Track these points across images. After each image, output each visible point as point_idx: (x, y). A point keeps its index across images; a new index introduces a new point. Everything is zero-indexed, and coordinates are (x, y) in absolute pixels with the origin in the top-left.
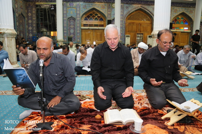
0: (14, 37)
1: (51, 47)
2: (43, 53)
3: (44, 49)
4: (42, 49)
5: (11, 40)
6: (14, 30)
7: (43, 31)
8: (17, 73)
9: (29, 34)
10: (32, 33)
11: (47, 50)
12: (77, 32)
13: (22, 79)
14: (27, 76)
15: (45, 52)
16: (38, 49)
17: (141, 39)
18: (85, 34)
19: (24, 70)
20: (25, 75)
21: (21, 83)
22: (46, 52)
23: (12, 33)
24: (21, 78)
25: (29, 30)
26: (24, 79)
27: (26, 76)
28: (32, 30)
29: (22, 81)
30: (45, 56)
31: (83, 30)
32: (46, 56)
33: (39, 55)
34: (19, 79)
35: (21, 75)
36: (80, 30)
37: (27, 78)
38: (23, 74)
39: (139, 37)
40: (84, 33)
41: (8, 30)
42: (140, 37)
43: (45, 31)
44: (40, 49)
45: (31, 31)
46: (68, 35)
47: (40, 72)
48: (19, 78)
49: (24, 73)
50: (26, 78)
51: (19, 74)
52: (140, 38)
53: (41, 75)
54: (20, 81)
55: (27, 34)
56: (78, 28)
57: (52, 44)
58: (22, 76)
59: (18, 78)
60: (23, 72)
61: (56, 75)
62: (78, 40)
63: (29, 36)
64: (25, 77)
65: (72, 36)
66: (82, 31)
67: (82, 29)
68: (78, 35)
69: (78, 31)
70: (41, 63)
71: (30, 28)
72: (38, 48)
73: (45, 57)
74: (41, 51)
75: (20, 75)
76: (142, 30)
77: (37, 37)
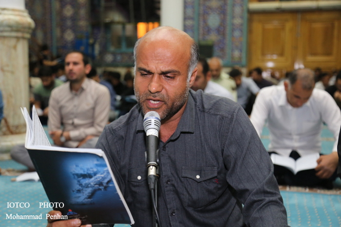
0: (23, 38)
1: (188, 67)
2: (159, 90)
3: (164, 73)
4: (156, 77)
5: (15, 47)
6: (26, 14)
7: (112, 23)
8: (76, 168)
9: (63, 31)
10: (74, 28)
11: (173, 78)
12: (233, 24)
13: (89, 190)
14: (110, 181)
15: (167, 87)
16: (142, 75)
18: (264, 30)
19: (101, 157)
20: (104, 178)
21: (83, 204)
22: (172, 88)
23: (18, 24)
24: (87, 186)
25: (63, 19)
26: (98, 193)
27: (106, 181)
28: (74, 18)
29: (90, 197)
30: (165, 103)
31: (256, 17)
32: (170, 103)
33: (144, 99)
34: (79, 191)
35: (90, 176)
36: (246, 15)
37: (109, 189)
38: (95, 174)
40: (257, 27)
41: (6, 12)
43: (118, 23)
44: (149, 73)
45: (69, 23)
46: (201, 37)
47: (148, 161)
48: (81, 185)
49: (100, 169)
50: (106, 188)
51: (82, 172)
53: (152, 171)
54: (81, 198)
55: (57, 32)
56: (238, 10)
57: (194, 58)
58: (92, 181)
59: (77, 187)
60: (97, 165)
61: (198, 177)
62: (237, 53)
63: (62, 37)
64: (100, 184)
65: (213, 38)
66: (250, 21)
67: (252, 13)
68: (237, 34)
69: (238, 21)
70: (153, 126)
71: (68, 11)
72: (140, 69)
73: (164, 107)
74: (151, 80)
75: (84, 176)
77: (91, 41)
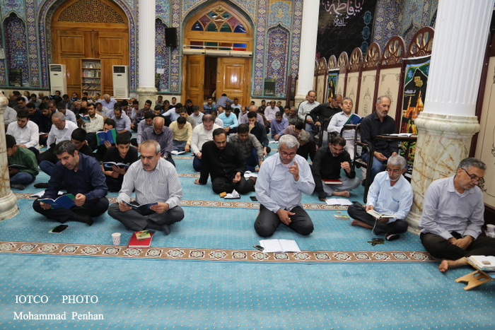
17: (97, 76)
39: (90, 70)
42: (94, 70)
52: (95, 75)
76: (101, 50)
